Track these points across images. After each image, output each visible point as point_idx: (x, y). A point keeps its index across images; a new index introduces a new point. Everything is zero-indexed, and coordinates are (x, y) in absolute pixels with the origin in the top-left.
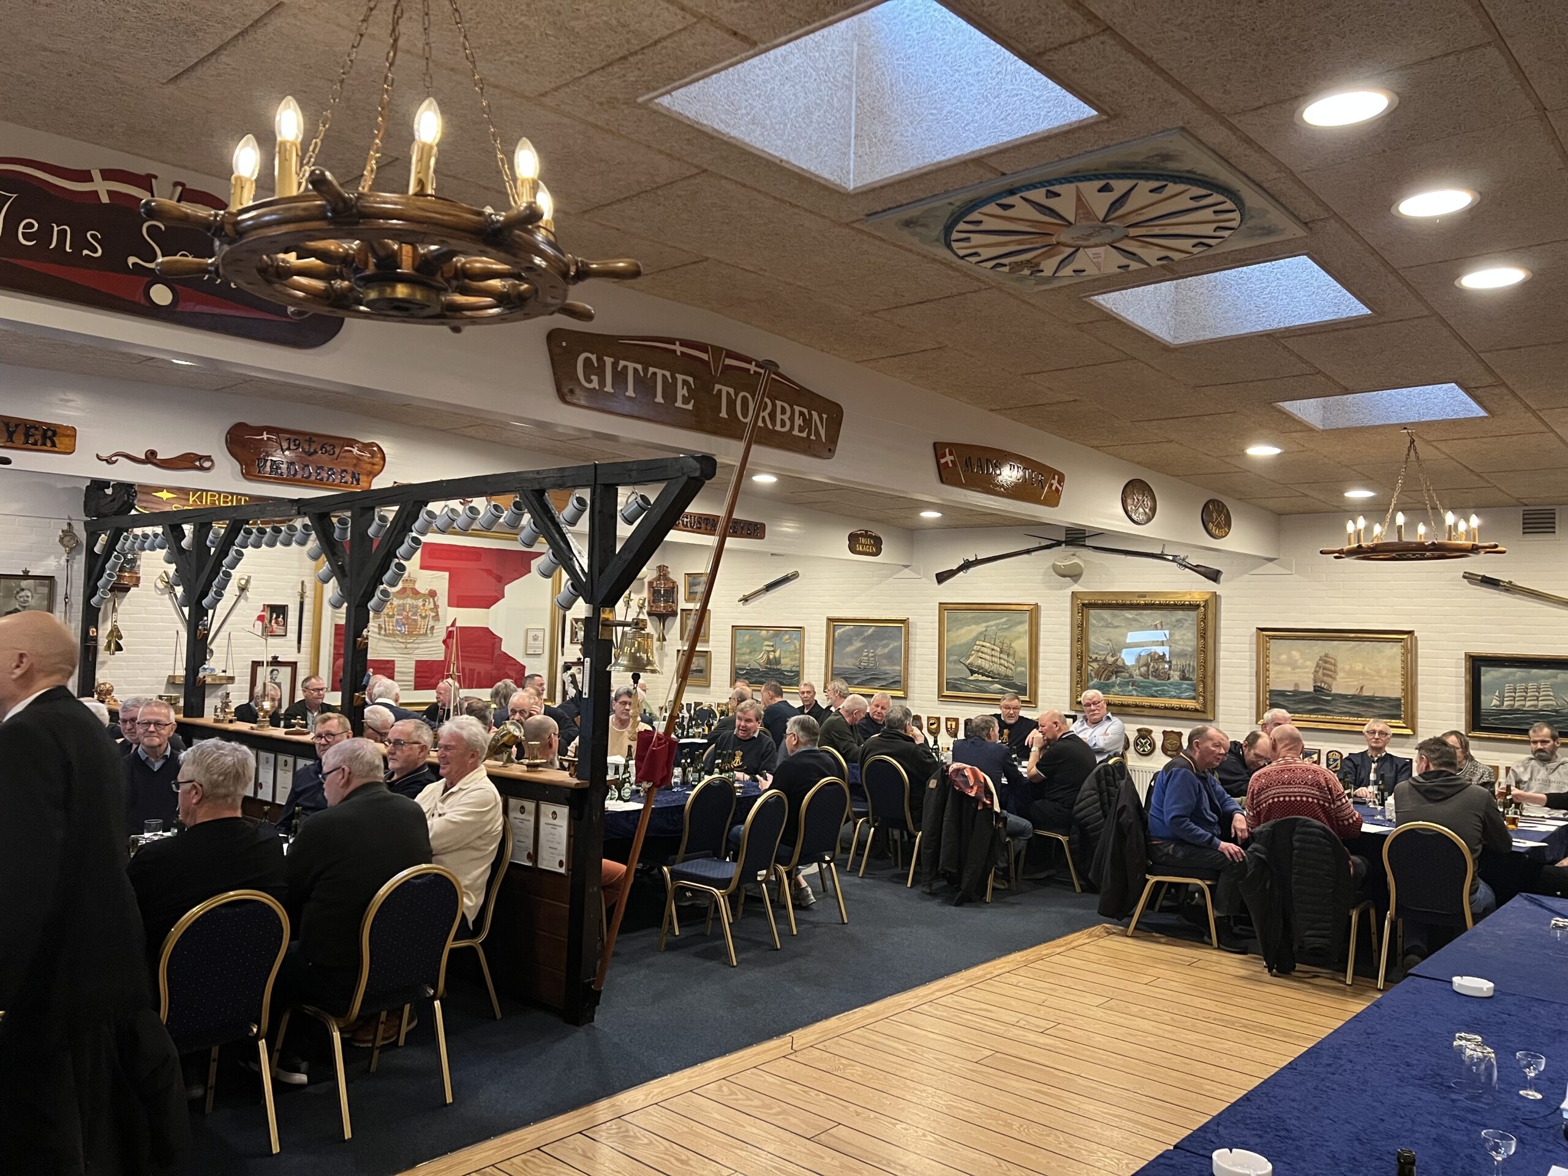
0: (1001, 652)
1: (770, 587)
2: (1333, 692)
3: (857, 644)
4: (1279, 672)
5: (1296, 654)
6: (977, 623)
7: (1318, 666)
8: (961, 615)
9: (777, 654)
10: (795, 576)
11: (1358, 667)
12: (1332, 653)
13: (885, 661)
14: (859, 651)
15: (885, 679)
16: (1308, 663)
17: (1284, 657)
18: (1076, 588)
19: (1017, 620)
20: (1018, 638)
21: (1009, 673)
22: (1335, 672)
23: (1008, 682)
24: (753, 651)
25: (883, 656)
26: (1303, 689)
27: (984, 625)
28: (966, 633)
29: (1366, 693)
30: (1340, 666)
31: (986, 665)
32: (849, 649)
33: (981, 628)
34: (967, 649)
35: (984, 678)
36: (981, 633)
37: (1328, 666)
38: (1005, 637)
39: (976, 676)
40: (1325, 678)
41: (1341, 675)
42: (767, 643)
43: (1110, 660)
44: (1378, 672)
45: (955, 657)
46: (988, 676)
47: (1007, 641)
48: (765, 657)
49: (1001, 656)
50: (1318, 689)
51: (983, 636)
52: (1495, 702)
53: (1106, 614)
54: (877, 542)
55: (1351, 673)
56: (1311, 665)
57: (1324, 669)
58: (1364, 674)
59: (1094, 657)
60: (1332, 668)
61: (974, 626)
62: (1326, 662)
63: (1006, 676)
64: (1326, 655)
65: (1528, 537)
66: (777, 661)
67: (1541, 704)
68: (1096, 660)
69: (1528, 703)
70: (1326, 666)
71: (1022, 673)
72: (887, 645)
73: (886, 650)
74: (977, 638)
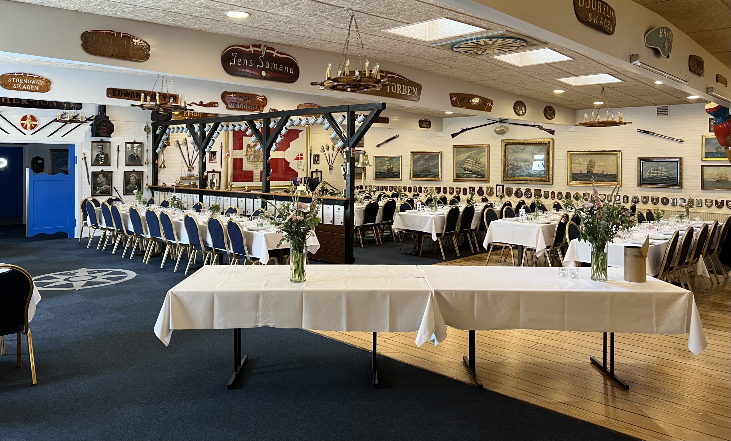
0: (476, 163)
1: (387, 141)
2: (594, 173)
3: (422, 162)
4: (575, 167)
5: (581, 160)
6: (467, 152)
7: (588, 164)
8: (461, 149)
9: (391, 166)
10: (398, 136)
11: (602, 164)
12: (593, 159)
13: (433, 168)
14: (423, 164)
15: (433, 174)
16: (585, 163)
17: (577, 161)
18: (503, 138)
19: (482, 151)
20: (482, 157)
21: (479, 170)
22: (594, 166)
23: (478, 173)
24: (382, 166)
25: (432, 166)
26: (583, 172)
27: (470, 153)
28: (463, 156)
29: (605, 173)
30: (596, 164)
31: (470, 168)
32: (419, 163)
33: (469, 154)
34: (464, 162)
35: (470, 173)
36: (468, 156)
37: (592, 164)
38: (477, 157)
39: (467, 172)
40: (591, 168)
41: (596, 167)
42: (387, 162)
43: (515, 164)
44: (609, 165)
45: (459, 165)
46: (471, 172)
47: (478, 159)
48: (387, 167)
49: (476, 164)
50: (588, 172)
51: (469, 157)
52: (647, 174)
53: (514, 147)
54: (429, 123)
55: (599, 166)
56: (586, 163)
57: (591, 165)
58: (604, 166)
59: (510, 163)
60: (593, 164)
61: (466, 154)
62: (591, 162)
63: (478, 172)
64: (591, 160)
65: (659, 117)
66: (391, 169)
67: (663, 174)
68: (510, 164)
69: (659, 174)
70: (591, 164)
71: (483, 170)
72: (433, 162)
73: (433, 164)
74: (467, 158)
